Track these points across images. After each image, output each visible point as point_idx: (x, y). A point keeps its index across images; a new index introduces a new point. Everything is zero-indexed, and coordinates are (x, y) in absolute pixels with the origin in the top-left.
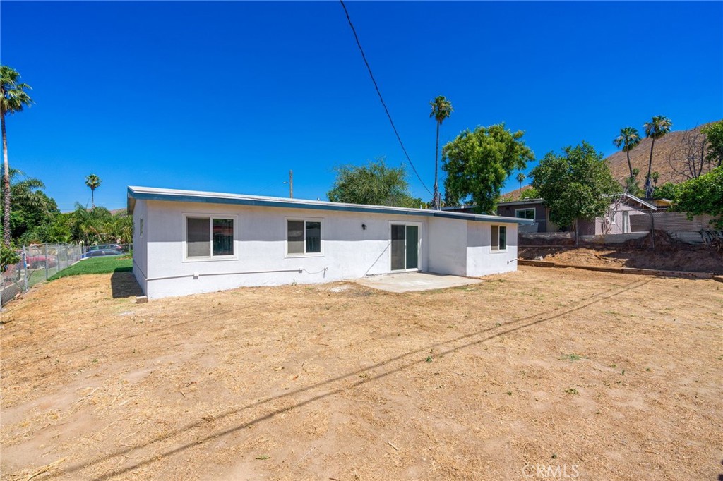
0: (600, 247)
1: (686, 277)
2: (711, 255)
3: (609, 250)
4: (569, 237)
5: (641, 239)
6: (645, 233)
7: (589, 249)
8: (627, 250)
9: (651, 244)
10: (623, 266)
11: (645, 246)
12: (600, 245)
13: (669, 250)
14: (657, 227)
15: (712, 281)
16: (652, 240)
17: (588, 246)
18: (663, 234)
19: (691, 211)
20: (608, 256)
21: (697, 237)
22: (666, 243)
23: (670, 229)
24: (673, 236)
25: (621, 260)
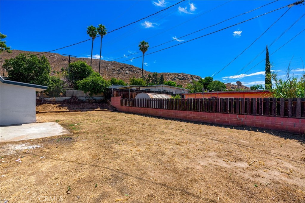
0: (54, 103)
1: (88, 111)
2: (89, 104)
3: (58, 104)
4: (38, 99)
5: (69, 99)
6: (70, 97)
7: (49, 104)
8: (65, 103)
9: (72, 101)
10: (67, 109)
11: (70, 102)
12: (54, 102)
13: (78, 103)
14: (74, 95)
15: (95, 111)
16: (73, 100)
17: (48, 103)
18: (76, 97)
19: (85, 90)
20: (59, 106)
21: (84, 99)
22: (77, 101)
23: (78, 96)
24: (79, 98)
25: (65, 107)
